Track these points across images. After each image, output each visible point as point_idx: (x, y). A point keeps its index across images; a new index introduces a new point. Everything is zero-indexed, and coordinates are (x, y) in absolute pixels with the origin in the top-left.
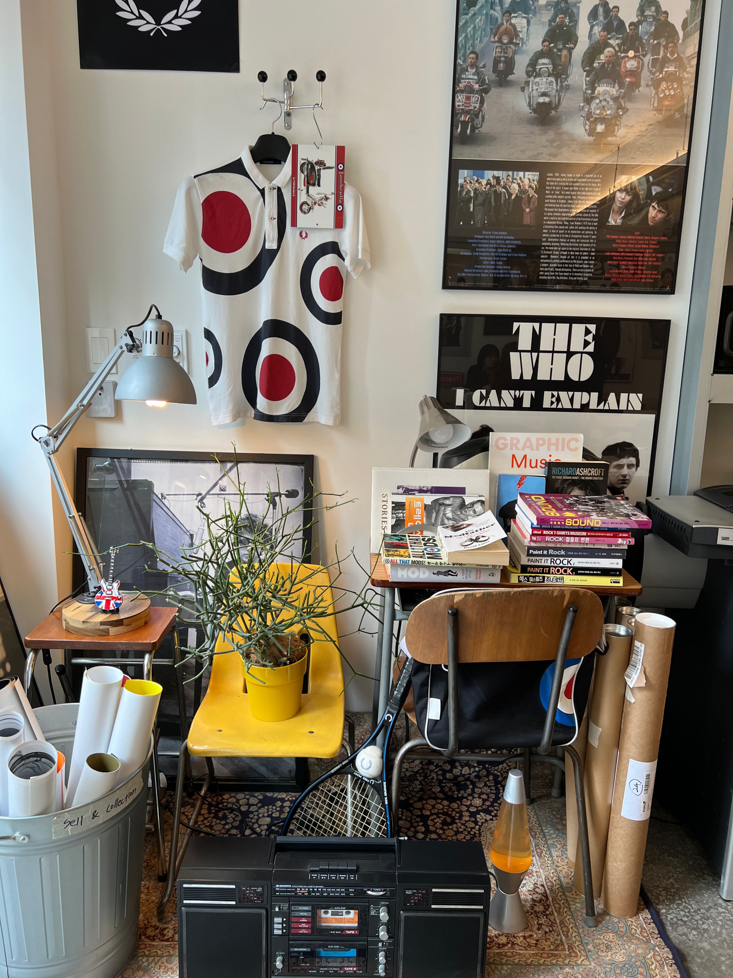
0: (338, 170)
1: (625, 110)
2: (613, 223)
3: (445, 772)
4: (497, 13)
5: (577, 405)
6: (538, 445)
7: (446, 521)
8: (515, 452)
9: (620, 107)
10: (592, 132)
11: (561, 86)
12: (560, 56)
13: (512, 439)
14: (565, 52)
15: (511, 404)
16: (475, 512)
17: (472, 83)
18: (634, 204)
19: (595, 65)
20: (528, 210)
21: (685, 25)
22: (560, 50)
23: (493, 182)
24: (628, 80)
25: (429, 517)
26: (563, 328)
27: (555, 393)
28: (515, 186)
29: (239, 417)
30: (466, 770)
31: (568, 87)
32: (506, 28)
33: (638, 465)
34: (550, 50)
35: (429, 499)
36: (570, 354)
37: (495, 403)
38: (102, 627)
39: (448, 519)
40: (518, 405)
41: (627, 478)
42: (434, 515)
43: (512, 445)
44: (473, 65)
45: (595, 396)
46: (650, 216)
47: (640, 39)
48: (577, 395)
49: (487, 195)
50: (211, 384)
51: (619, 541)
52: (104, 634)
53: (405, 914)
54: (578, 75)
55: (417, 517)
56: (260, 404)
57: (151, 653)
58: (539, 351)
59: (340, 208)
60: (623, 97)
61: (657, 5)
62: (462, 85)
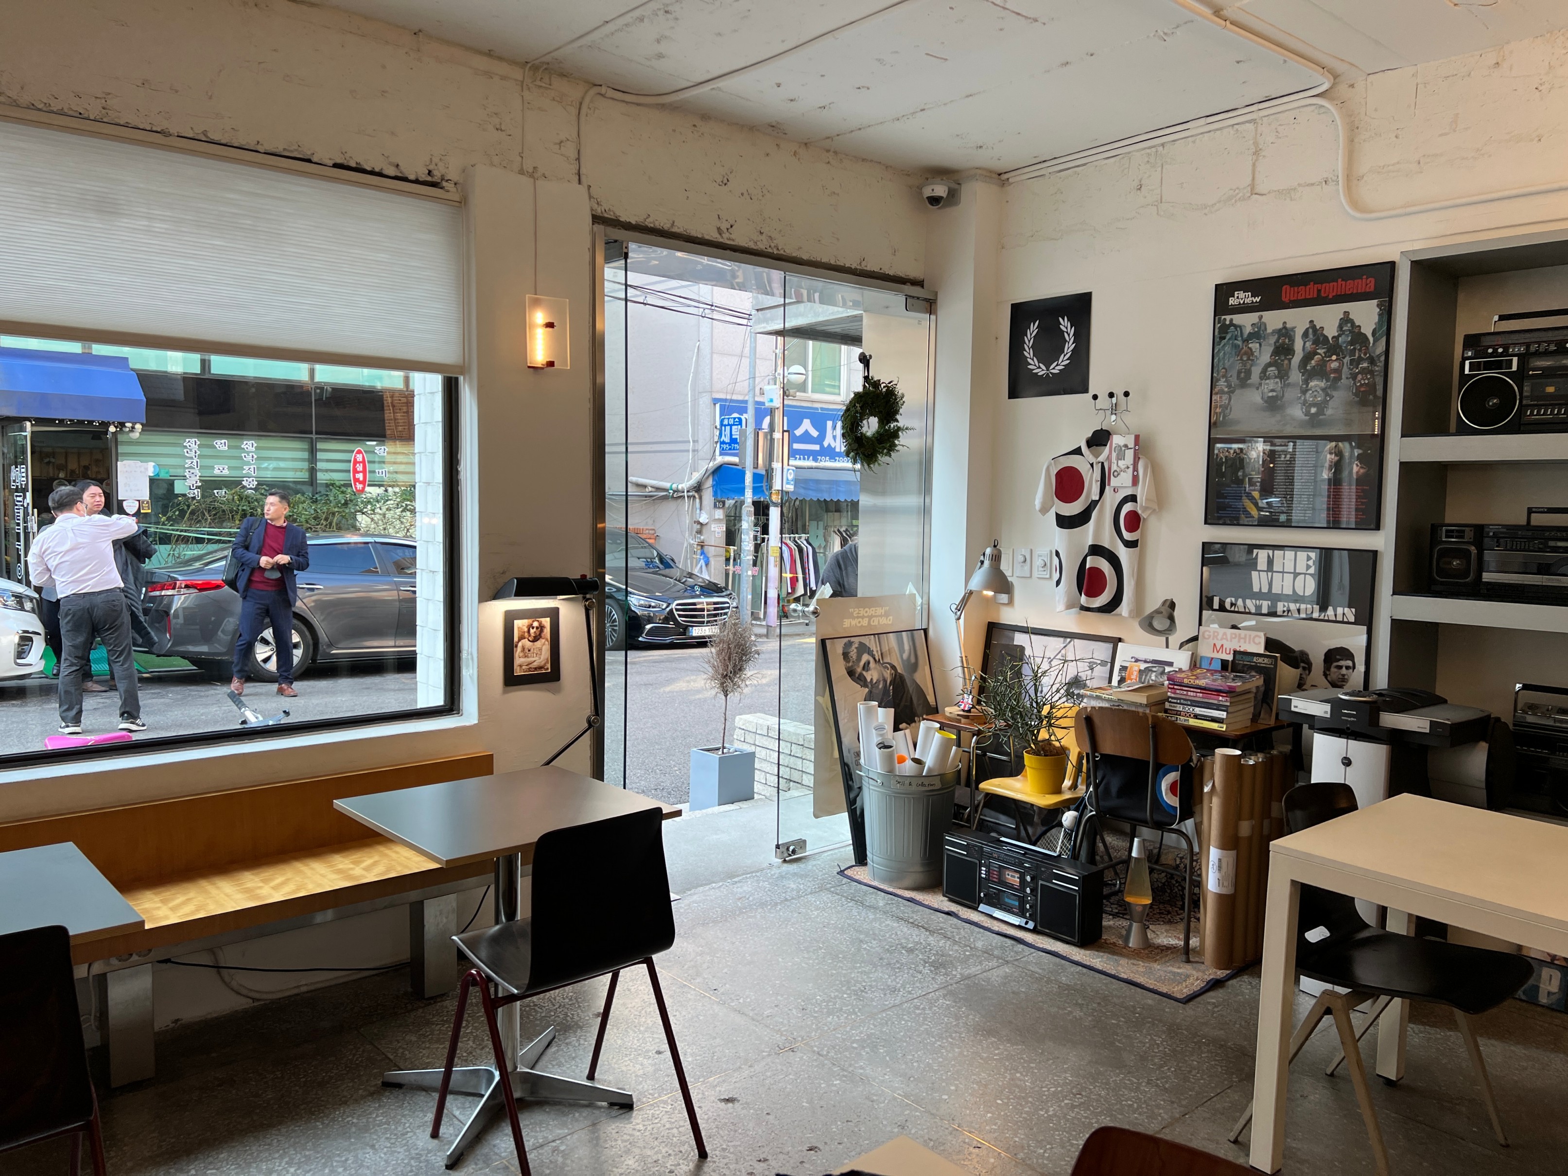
0: (1135, 450)
1: (1332, 397)
2: (1326, 477)
4: (1239, 343)
5: (1303, 615)
6: (1232, 638)
7: (1150, 681)
8: (1215, 641)
9: (1327, 395)
10: (1307, 413)
12: (1283, 365)
13: (1214, 632)
14: (1286, 362)
15: (1252, 610)
17: (1223, 387)
18: (1343, 463)
19: (1308, 368)
21: (1374, 333)
22: (1283, 361)
23: (1238, 451)
24: (1332, 375)
25: (1141, 678)
26: (1290, 554)
27: (1286, 604)
29: (1070, 608)
31: (1289, 384)
32: (1246, 351)
33: (1354, 667)
34: (1276, 361)
35: (1143, 666)
36: (1296, 575)
37: (1242, 609)
39: (1152, 680)
41: (1346, 677)
43: (1214, 636)
44: (1223, 376)
45: (1317, 608)
46: (1354, 471)
47: (1341, 347)
49: (1234, 459)
50: (1057, 586)
51: (1221, 698)
52: (959, 721)
53: (1040, 882)
54: (1296, 376)
55: (1133, 677)
56: (1083, 599)
57: (978, 735)
58: (1273, 572)
59: (1135, 473)
60: (1330, 388)
61: (1352, 322)
62: (1216, 390)
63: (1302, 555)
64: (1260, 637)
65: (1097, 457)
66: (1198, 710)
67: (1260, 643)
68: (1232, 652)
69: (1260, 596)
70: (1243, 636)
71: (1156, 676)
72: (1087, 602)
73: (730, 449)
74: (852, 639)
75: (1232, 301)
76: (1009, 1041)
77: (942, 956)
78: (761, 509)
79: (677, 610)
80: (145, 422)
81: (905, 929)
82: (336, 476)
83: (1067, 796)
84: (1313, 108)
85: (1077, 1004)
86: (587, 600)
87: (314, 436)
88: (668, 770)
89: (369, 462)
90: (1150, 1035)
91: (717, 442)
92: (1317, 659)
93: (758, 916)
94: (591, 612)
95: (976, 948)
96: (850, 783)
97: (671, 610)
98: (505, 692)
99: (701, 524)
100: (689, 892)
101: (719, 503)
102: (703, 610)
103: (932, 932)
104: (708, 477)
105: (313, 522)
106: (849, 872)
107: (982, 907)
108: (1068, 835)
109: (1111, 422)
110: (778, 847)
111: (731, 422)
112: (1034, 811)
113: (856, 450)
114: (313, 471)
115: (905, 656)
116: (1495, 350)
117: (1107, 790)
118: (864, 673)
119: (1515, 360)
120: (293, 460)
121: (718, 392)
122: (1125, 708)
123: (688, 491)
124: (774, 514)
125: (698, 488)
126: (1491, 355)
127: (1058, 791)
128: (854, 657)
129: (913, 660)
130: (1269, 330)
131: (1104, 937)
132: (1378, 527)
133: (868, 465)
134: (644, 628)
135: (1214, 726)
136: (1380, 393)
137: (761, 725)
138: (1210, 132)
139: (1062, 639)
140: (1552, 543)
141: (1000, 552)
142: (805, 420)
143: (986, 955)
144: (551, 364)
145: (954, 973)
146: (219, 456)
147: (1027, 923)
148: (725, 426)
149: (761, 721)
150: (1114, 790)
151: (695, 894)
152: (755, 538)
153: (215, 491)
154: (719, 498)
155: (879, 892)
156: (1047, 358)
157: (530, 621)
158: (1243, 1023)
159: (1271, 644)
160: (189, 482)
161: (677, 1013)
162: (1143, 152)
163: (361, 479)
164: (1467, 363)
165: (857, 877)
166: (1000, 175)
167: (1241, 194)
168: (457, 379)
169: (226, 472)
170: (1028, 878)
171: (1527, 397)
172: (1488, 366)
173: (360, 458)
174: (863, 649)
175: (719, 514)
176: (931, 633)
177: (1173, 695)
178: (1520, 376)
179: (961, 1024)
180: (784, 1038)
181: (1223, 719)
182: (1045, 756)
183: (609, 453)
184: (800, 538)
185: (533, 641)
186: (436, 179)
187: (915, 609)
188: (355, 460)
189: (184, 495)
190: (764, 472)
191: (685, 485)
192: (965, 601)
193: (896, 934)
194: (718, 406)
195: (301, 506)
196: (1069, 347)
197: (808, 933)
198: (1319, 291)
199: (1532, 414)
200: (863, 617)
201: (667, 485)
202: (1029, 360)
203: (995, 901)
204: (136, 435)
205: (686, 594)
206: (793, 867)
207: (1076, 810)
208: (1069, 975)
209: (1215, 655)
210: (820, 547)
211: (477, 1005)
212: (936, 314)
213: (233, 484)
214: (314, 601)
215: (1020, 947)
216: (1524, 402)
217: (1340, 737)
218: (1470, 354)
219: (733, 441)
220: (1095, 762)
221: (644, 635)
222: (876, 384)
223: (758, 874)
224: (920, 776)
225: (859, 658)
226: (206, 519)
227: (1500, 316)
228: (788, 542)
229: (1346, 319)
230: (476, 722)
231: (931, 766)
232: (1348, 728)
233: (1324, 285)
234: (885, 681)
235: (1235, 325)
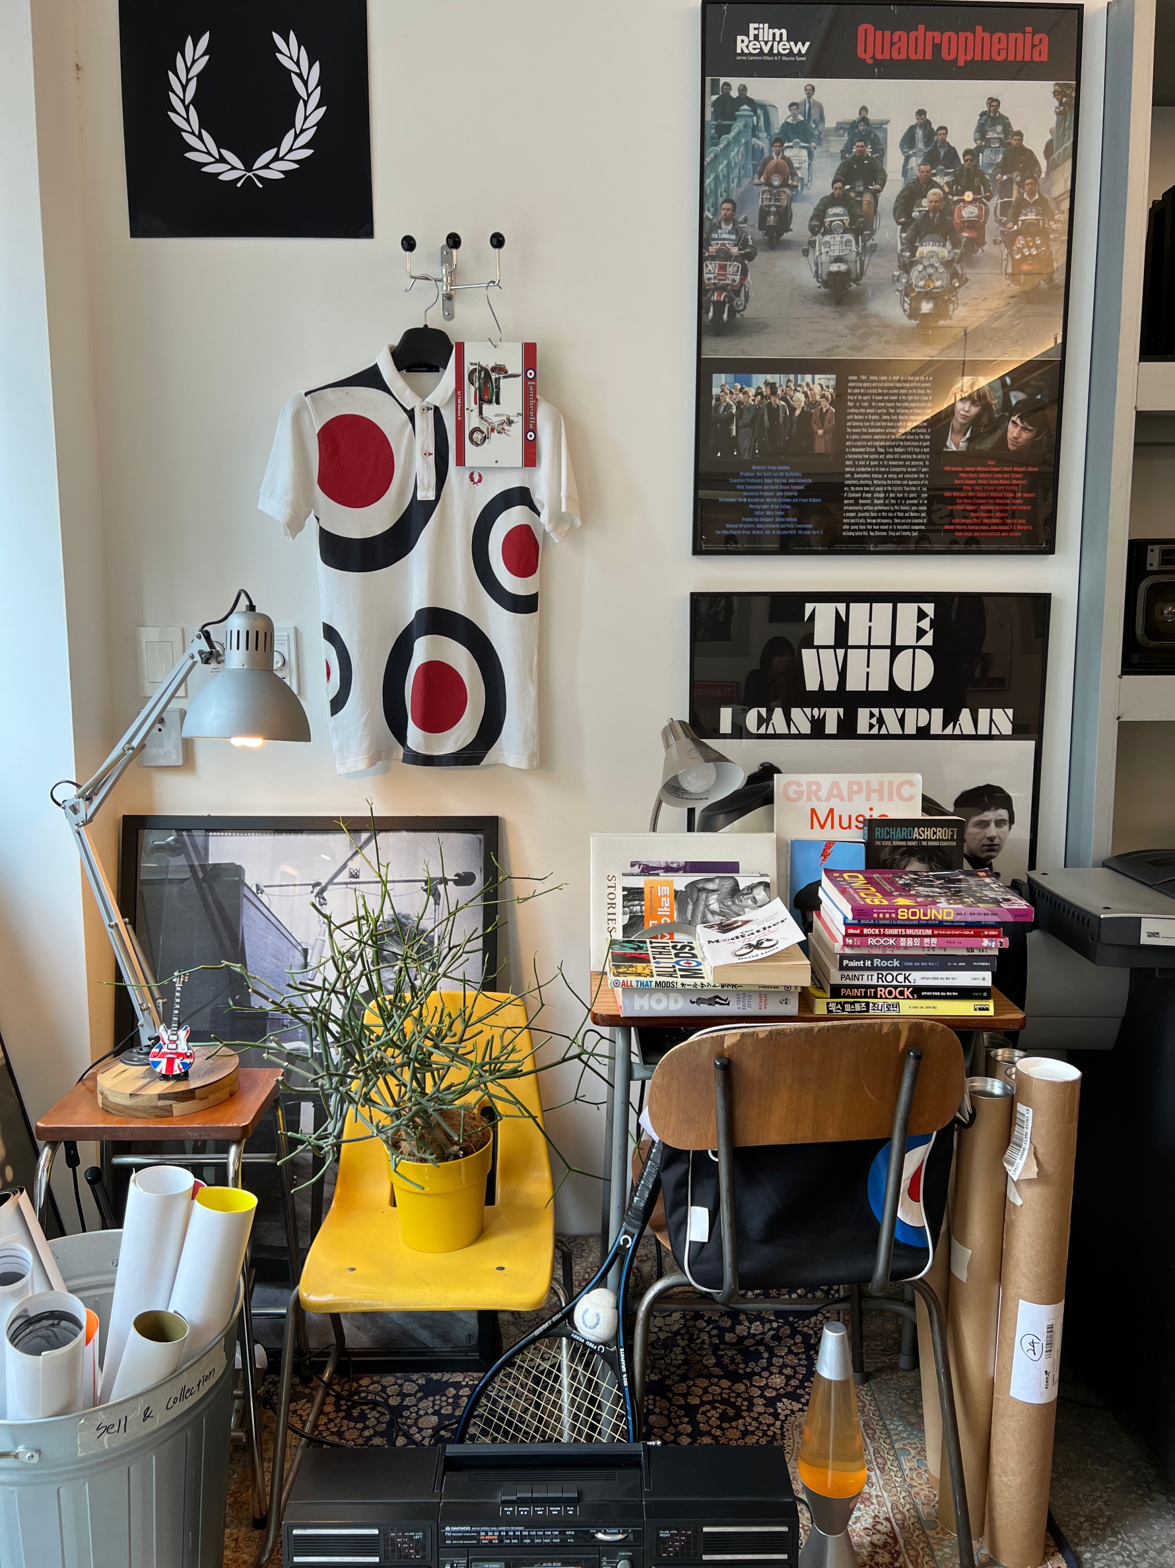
0: (526, 379)
2: (954, 448)
3: (722, 1331)
5: (910, 729)
6: (851, 793)
7: (710, 917)
8: (814, 804)
9: (954, 275)
10: (913, 313)
11: (864, 247)
12: (860, 203)
13: (809, 784)
14: (867, 197)
15: (806, 728)
16: (755, 900)
17: (729, 245)
18: (985, 419)
19: (915, 214)
20: (821, 432)
21: (1049, 151)
22: (860, 194)
23: (766, 391)
24: (965, 234)
25: (682, 910)
26: (883, 610)
27: (876, 711)
28: (802, 397)
29: (379, 760)
30: (756, 1327)
31: (874, 249)
32: (777, 164)
33: (1012, 820)
34: (845, 194)
35: (681, 881)
36: (895, 650)
37: (782, 729)
38: (161, 1103)
39: (713, 913)
40: (818, 730)
41: (996, 841)
42: (690, 907)
43: (810, 793)
44: (728, 220)
45: (938, 714)
46: (1009, 436)
47: (981, 174)
48: (910, 713)
49: (757, 410)
50: (335, 709)
51: (980, 942)
54: (888, 230)
55: (663, 911)
56: (413, 738)
58: (846, 647)
59: (531, 436)
60: (959, 260)
61: (1005, 122)
62: (713, 248)
63: (908, 611)
64: (912, 784)
65: (422, 394)
66: (919, 978)
67: (912, 797)
69: (822, 698)
70: (875, 786)
72: (424, 742)
75: (743, 44)
109: (452, 309)
130: (830, 122)
132: (1049, 549)
139: (336, 838)
156: (246, 142)
181: (982, 989)
196: (309, 115)
198: (937, 48)
202: (190, 138)
209: (822, 834)
229: (993, 116)
233: (947, 35)
235: (751, 102)
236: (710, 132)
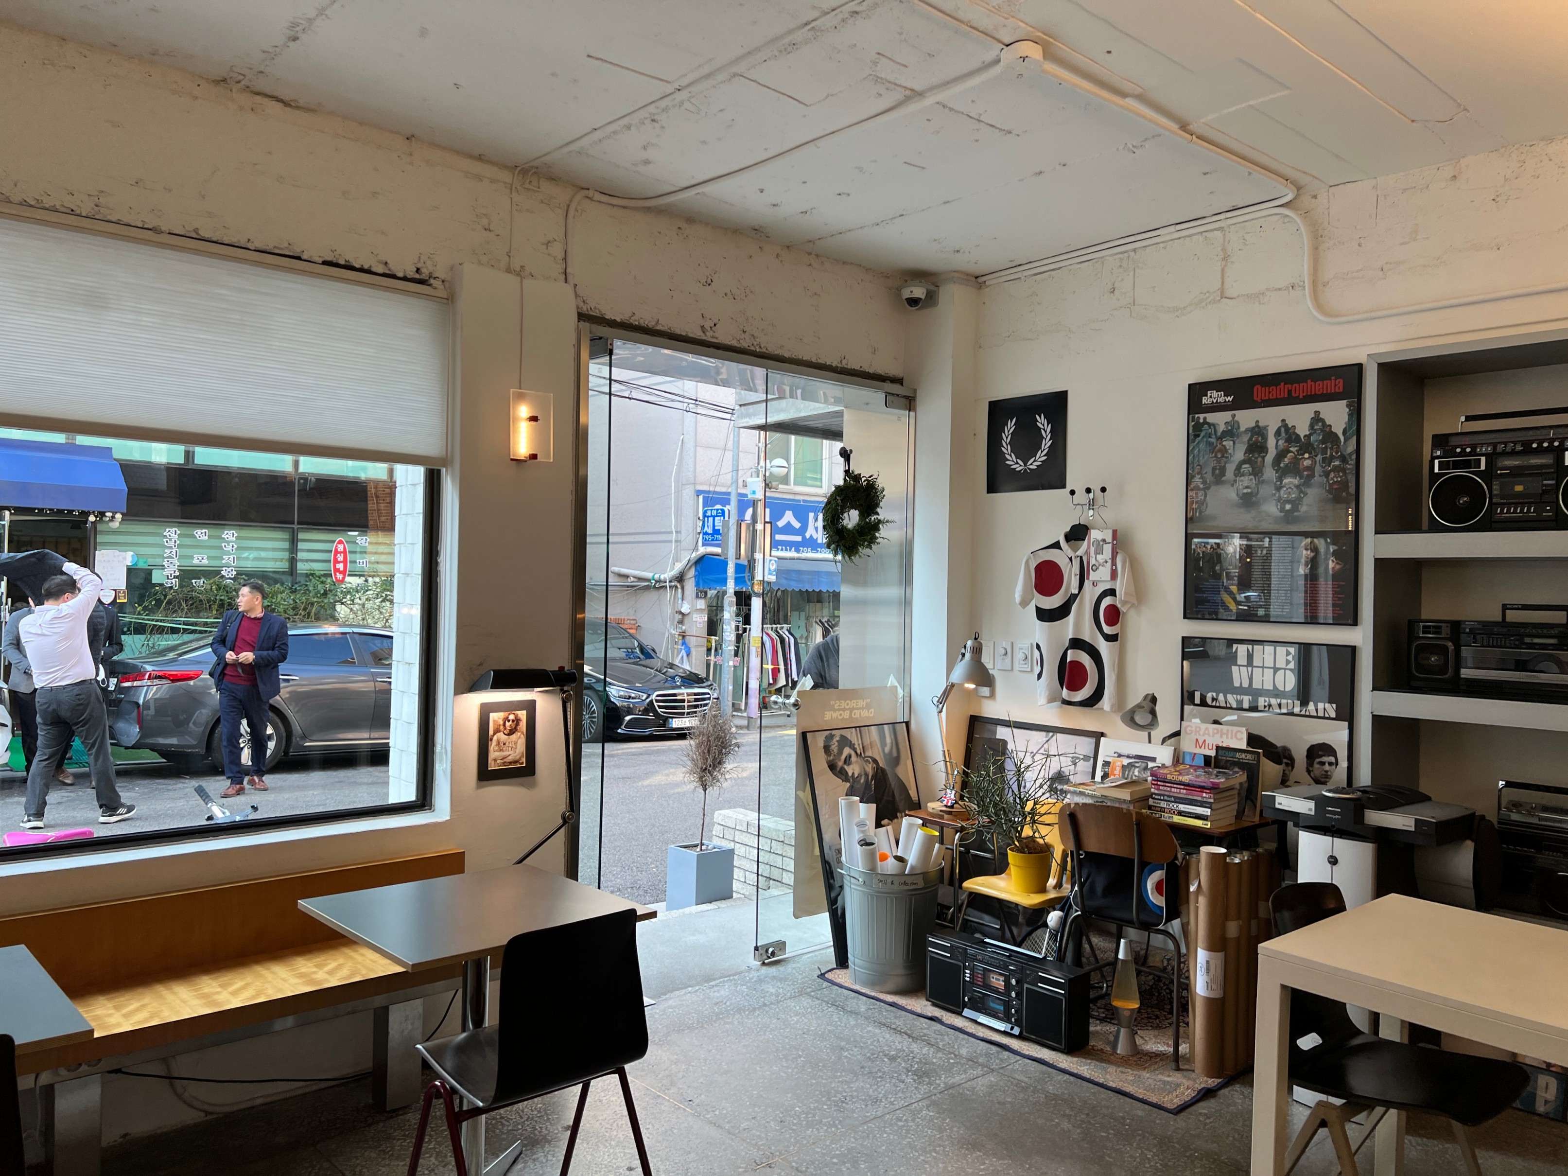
0: (1113, 544)
1: (1305, 494)
2: (1303, 573)
4: (1213, 440)
5: (1284, 710)
6: (1214, 734)
8: (1198, 737)
9: (1301, 492)
10: (1282, 510)
11: (1259, 481)
12: (1256, 462)
13: (1196, 727)
14: (1260, 459)
15: (1235, 705)
17: (1199, 484)
18: (1318, 559)
19: (1282, 465)
20: (1240, 565)
21: (1345, 432)
22: (1257, 458)
23: (1215, 546)
25: (1123, 773)
26: (1269, 649)
27: (1267, 699)
29: (1052, 701)
31: (1263, 481)
32: (1220, 448)
33: (1337, 764)
34: (1250, 459)
36: (1276, 670)
37: (1223, 704)
39: (1135, 776)
41: (1329, 773)
42: (1127, 772)
43: (1196, 731)
44: (1198, 474)
45: (1298, 704)
46: (1331, 567)
47: (1313, 445)
48: (1284, 702)
49: (1211, 554)
50: (1039, 678)
51: (1204, 795)
52: (942, 817)
53: (1026, 986)
54: (1269, 473)
55: (1117, 772)
56: (1065, 693)
57: (961, 832)
58: (1253, 667)
59: (1114, 568)
60: (1303, 485)
61: (1323, 421)
62: (1192, 486)
63: (1281, 650)
64: (1242, 733)
65: (1075, 550)
66: (1182, 807)
67: (1242, 739)
68: (1215, 748)
69: (1241, 691)
70: (1225, 731)
71: (1139, 772)
72: (1069, 696)
73: (713, 540)
74: (834, 732)
75: (1205, 400)
76: (995, 1155)
77: (926, 1064)
78: (743, 600)
79: (657, 701)
80: (125, 511)
81: (887, 1036)
82: (317, 567)
83: (1052, 895)
84: (1277, 217)
85: (1064, 1115)
86: (564, 692)
87: (295, 526)
88: (645, 868)
89: (350, 552)
90: (1141, 1148)
91: (699, 533)
92: (1300, 755)
93: (736, 1022)
94: (568, 705)
95: (961, 1056)
96: (832, 881)
97: (651, 701)
98: (479, 787)
99: (683, 614)
100: (664, 997)
101: (701, 593)
102: (683, 701)
103: (915, 1039)
104: (691, 567)
105: (291, 612)
106: (829, 976)
107: (967, 1012)
108: (1054, 937)
109: (1089, 516)
110: (756, 948)
111: (714, 513)
112: (1019, 911)
113: (837, 542)
114: (293, 561)
115: (887, 750)
116: (1464, 450)
117: (1092, 890)
118: (846, 767)
119: (1483, 459)
120: (274, 550)
121: (701, 484)
122: (1109, 804)
123: (670, 582)
124: (756, 604)
125: (680, 578)
126: (1459, 455)
127: (1043, 890)
128: (836, 751)
129: (895, 754)
130: (1242, 429)
131: (1091, 1044)
132: (1355, 623)
133: (849, 557)
134: (624, 719)
135: (1199, 823)
136: (1352, 490)
137: (741, 821)
138: (1179, 238)
139: (1044, 734)
140: (1527, 640)
141: (981, 644)
142: (787, 512)
143: (970, 1063)
144: (534, 457)
145: (938, 1082)
146: (200, 546)
147: (1012, 1029)
148: (708, 517)
149: (740, 817)
150: (1099, 888)
151: (671, 998)
152: (737, 628)
153: (194, 581)
154: (701, 588)
155: (861, 997)
156: (1025, 454)
157: (506, 714)
158: (1236, 1136)
159: (1253, 740)
160: (167, 572)
161: (650, 1126)
162: (1116, 257)
163: (342, 569)
164: (1436, 462)
165: (838, 981)
166: (976, 278)
167: (1211, 298)
168: (439, 471)
169: (205, 562)
170: (1013, 982)
171: (1496, 495)
172: (1457, 465)
173: (341, 548)
174: (845, 742)
175: (701, 604)
176: (913, 726)
177: (1156, 792)
178: (1488, 475)
179: (945, 1137)
180: (761, 1153)
181: (1207, 816)
182: (1029, 853)
183: (591, 543)
184: (782, 628)
185: (509, 735)
186: (424, 276)
187: (897, 701)
188: (336, 549)
189: (161, 585)
190: (746, 563)
191: (667, 575)
192: (946, 694)
193: (878, 1041)
194: (701, 498)
195: (279, 596)
196: (1046, 444)
197: (787, 1041)
198: (1290, 392)
199: (1502, 511)
200: (844, 710)
201: (649, 575)
202: (1007, 456)
203: (980, 1006)
204: (115, 525)
205: (667, 685)
206: (773, 971)
207: (1061, 910)
208: (1056, 1084)
209: (1198, 751)
210: (801, 637)
211: (441, 1118)
212: (915, 410)
213: (211, 574)
214: (289, 693)
215: (1006, 1054)
216: (1494, 500)
217: (1325, 835)
218: (1438, 453)
219: (716, 532)
220: (1079, 860)
221: (623, 727)
222: (857, 478)
223: (736, 977)
224: (902, 874)
225: (840, 752)
226: (183, 609)
227: (1466, 417)
228: (770, 632)
229: (1317, 419)
230: (448, 818)
231: (914, 864)
232: (1333, 826)
233: (1293, 386)
234: (866, 775)
235: (1208, 424)
236: (1191, 437)
